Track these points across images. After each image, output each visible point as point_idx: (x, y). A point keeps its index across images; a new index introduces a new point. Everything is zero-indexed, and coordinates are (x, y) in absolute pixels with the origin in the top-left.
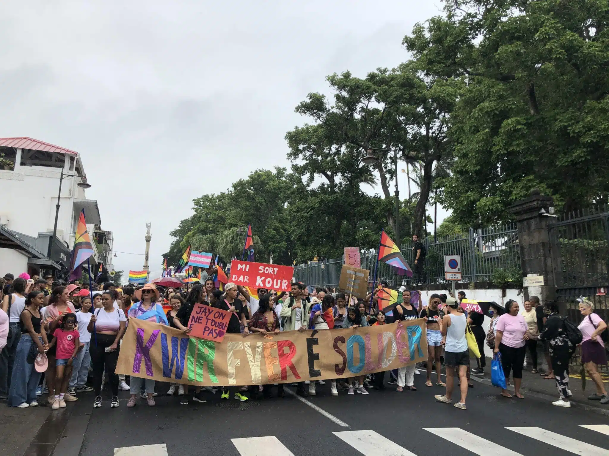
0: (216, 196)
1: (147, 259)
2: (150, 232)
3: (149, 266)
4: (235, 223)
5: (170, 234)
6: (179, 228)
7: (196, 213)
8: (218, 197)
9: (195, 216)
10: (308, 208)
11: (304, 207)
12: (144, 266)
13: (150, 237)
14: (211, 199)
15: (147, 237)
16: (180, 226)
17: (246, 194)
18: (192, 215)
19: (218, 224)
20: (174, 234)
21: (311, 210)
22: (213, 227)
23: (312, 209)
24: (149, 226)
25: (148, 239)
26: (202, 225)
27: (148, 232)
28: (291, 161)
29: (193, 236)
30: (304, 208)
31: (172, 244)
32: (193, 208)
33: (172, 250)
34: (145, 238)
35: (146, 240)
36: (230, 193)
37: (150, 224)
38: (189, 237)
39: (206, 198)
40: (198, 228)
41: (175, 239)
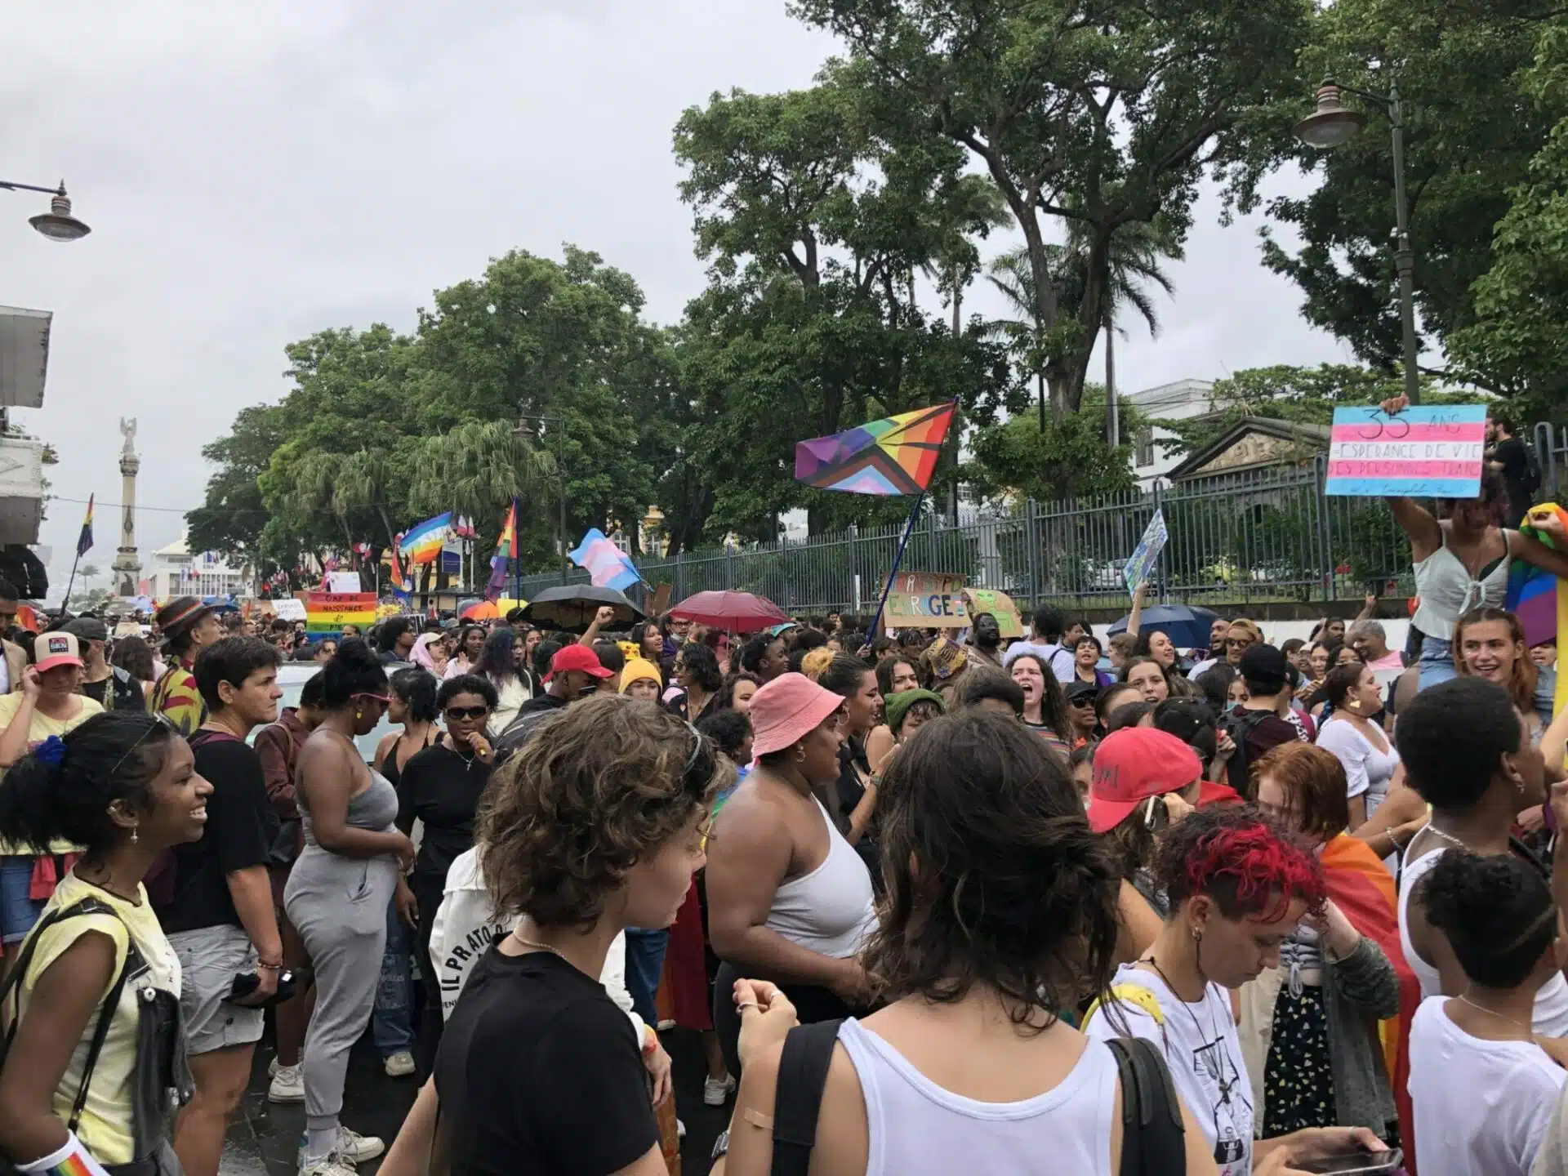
0: (357, 333)
1: (128, 526)
2: (135, 445)
3: (135, 550)
4: (447, 414)
5: (205, 453)
6: (230, 434)
7: (299, 386)
8: (363, 337)
9: (296, 394)
10: (771, 357)
11: (755, 354)
12: (120, 550)
13: (135, 462)
14: (343, 345)
15: (123, 462)
16: (235, 427)
17: (480, 331)
18: (287, 394)
19: (377, 420)
20: (215, 452)
21: (781, 364)
22: (361, 427)
23: (787, 361)
24: (128, 429)
25: (129, 468)
26: (328, 423)
27: (128, 447)
28: (695, 208)
29: (298, 456)
30: (757, 360)
31: (211, 483)
32: (289, 373)
33: (212, 501)
34: (118, 467)
35: (123, 471)
36: (426, 321)
37: (134, 421)
38: (284, 457)
39: (328, 340)
40: (314, 432)
41: (220, 467)
